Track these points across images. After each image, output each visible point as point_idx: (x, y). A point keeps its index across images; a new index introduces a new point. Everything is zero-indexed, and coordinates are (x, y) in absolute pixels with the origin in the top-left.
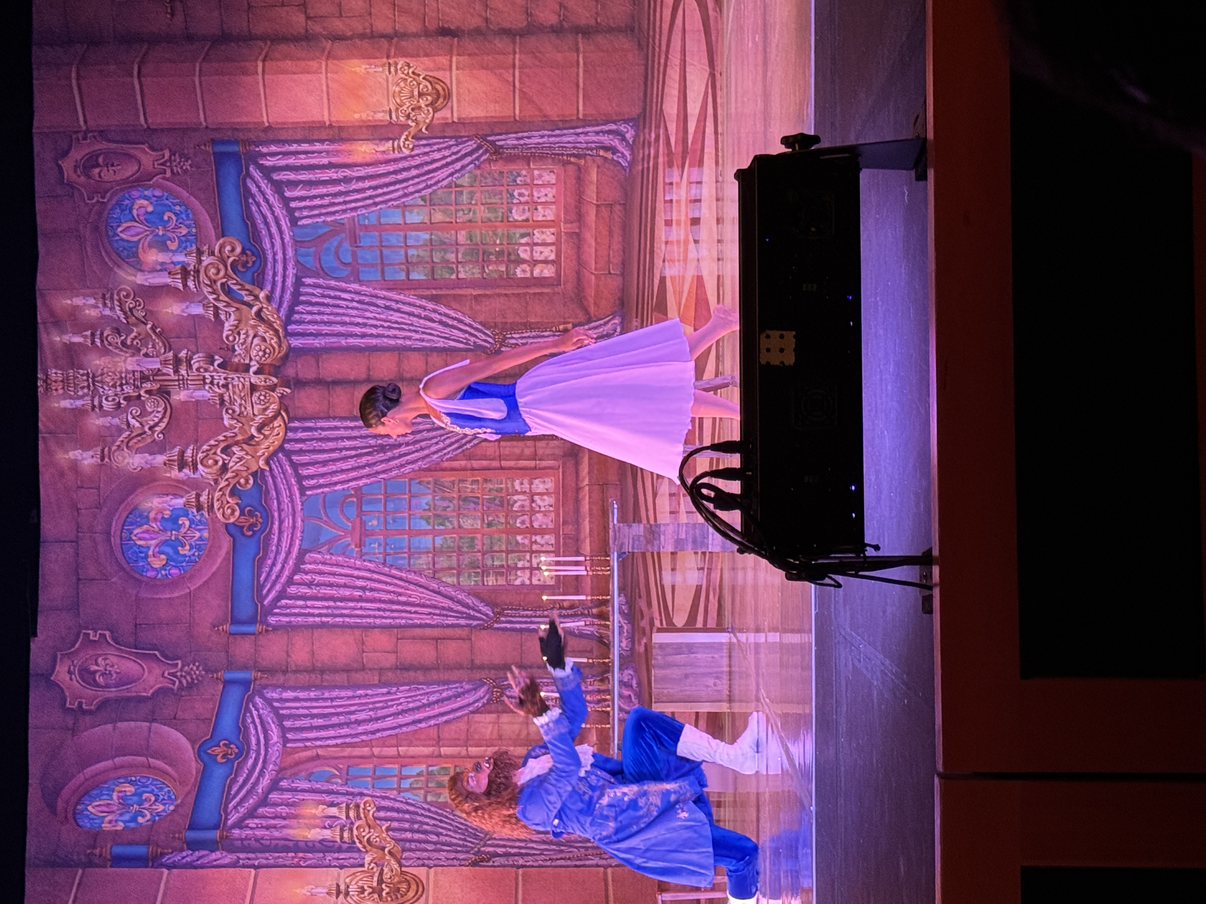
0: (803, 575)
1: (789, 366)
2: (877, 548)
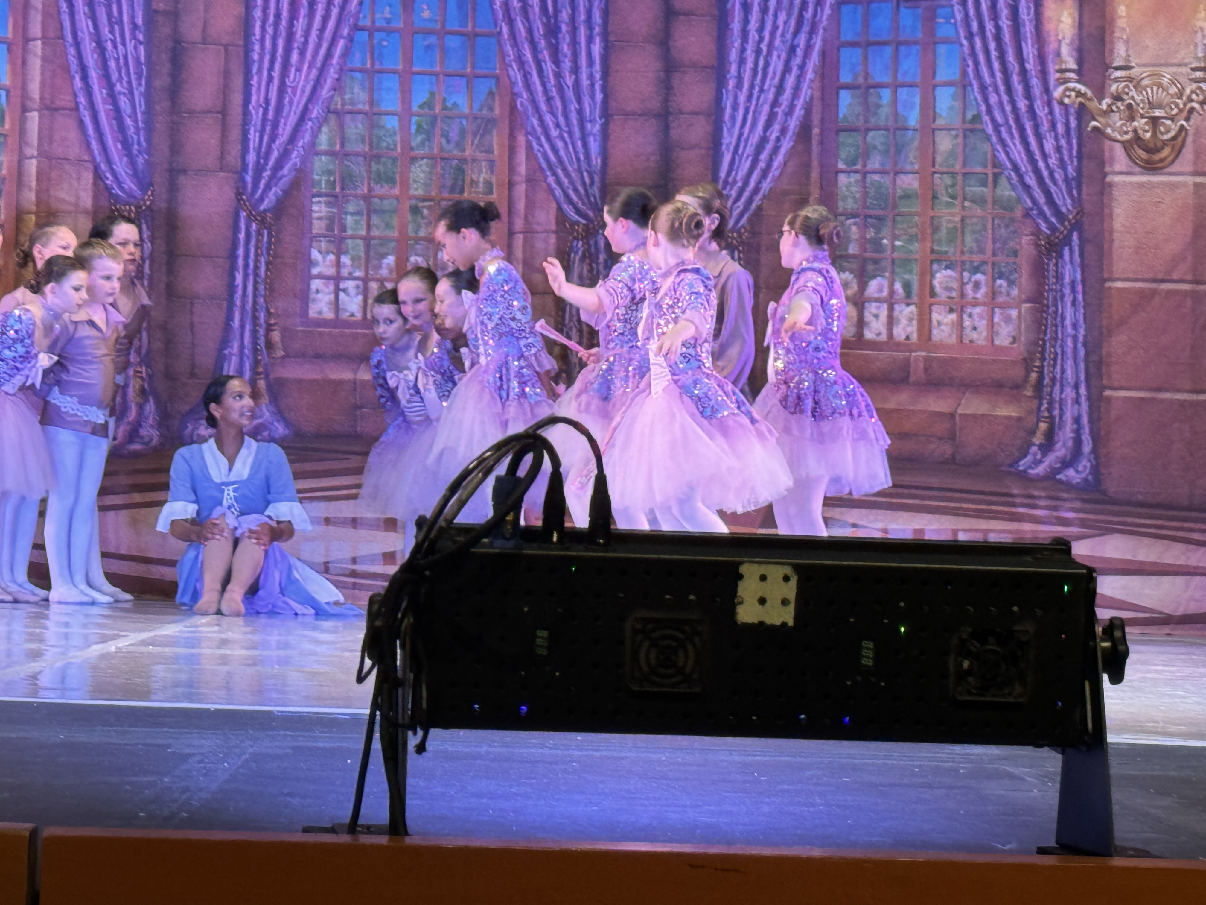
0: (378, 623)
1: (733, 613)
2: (421, 748)
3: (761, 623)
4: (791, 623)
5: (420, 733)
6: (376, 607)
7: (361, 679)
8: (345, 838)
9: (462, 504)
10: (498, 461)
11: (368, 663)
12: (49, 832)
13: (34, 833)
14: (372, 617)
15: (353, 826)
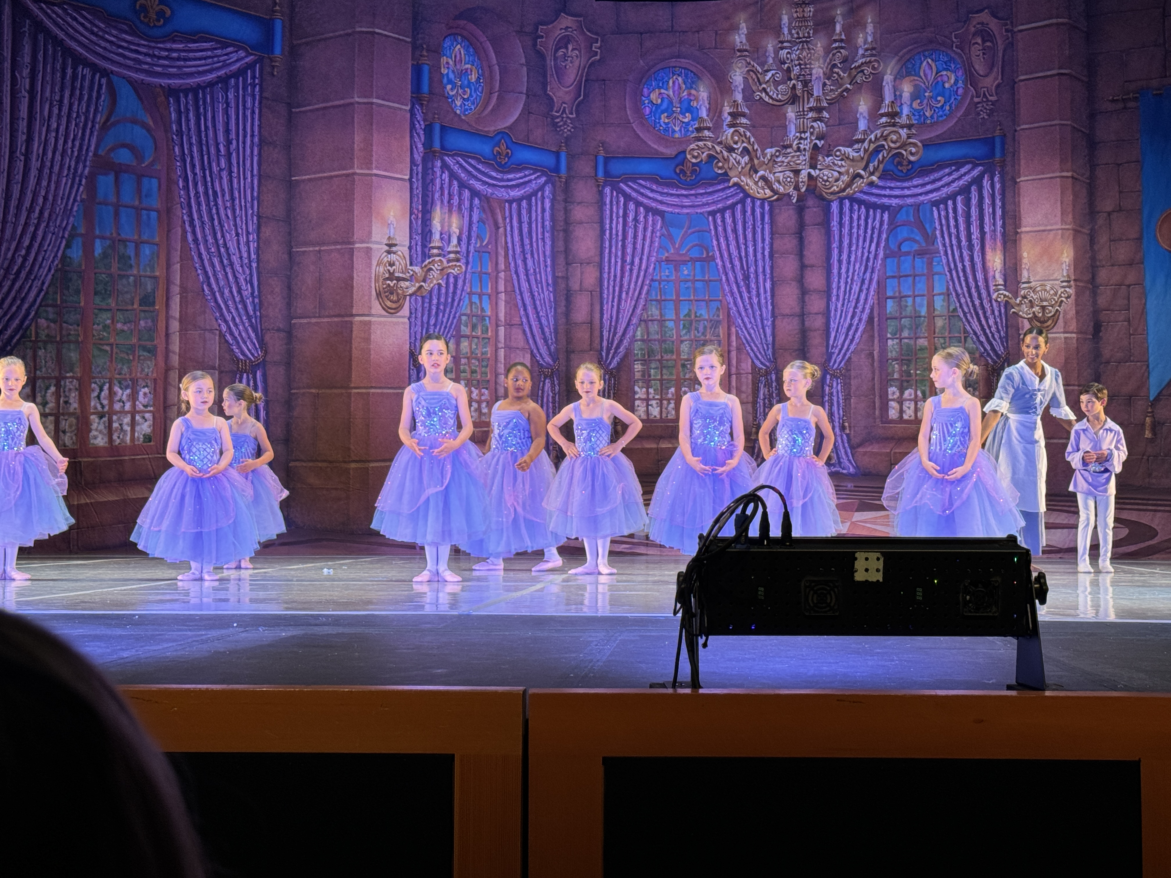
0: (682, 586)
1: (853, 576)
2: (705, 645)
3: (867, 581)
4: (881, 580)
5: (704, 638)
6: (681, 578)
7: (675, 613)
8: (670, 691)
9: (720, 529)
10: (737, 507)
11: (679, 605)
12: (532, 691)
13: (525, 692)
14: (679, 583)
15: (675, 684)
